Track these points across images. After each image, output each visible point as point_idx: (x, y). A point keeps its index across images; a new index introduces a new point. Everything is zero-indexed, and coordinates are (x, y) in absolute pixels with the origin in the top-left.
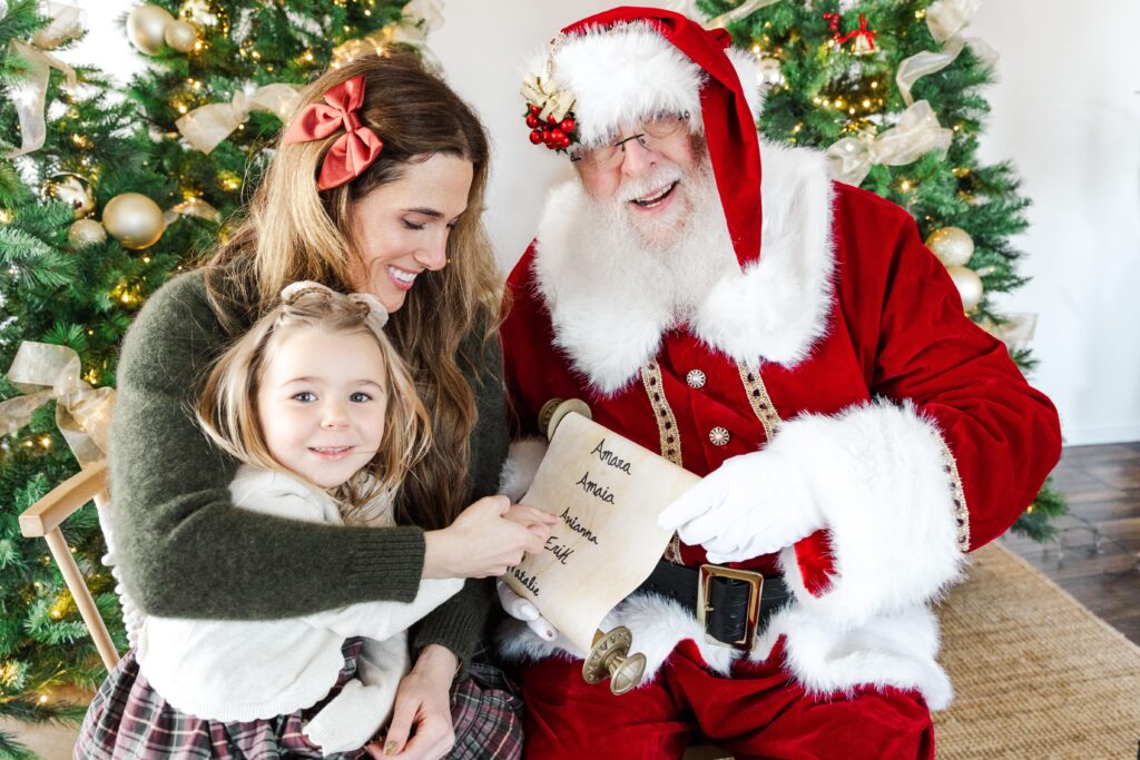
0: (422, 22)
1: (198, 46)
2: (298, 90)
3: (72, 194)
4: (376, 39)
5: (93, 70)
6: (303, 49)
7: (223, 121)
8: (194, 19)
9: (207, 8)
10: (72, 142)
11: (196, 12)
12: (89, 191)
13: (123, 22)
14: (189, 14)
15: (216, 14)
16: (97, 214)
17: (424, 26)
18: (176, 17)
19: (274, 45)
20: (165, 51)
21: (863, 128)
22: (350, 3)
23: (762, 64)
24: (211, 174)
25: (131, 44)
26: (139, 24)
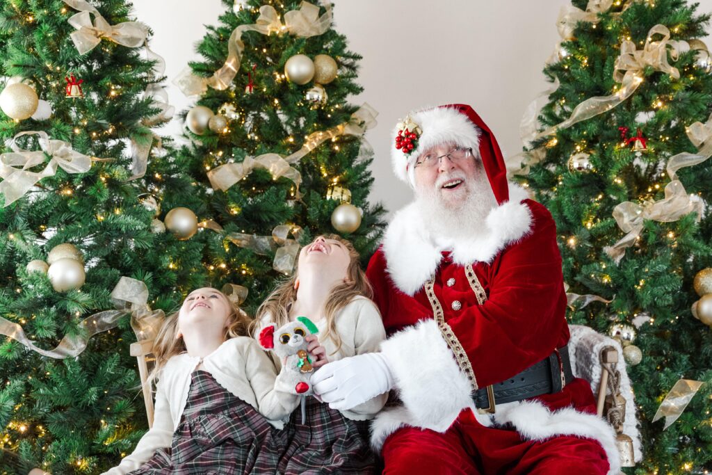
0: (363, 123)
1: (225, 130)
2: (283, 158)
3: (150, 205)
4: (332, 132)
5: (169, 140)
6: (287, 135)
7: (236, 173)
8: (226, 115)
9: (235, 109)
10: (154, 177)
11: (227, 111)
12: (159, 204)
13: (184, 116)
14: (224, 112)
15: (239, 113)
16: (162, 217)
17: (364, 126)
18: (216, 113)
19: (271, 132)
20: (207, 133)
21: (647, 200)
22: (319, 110)
23: (578, 156)
24: (224, 204)
25: (187, 128)
26: (195, 117)
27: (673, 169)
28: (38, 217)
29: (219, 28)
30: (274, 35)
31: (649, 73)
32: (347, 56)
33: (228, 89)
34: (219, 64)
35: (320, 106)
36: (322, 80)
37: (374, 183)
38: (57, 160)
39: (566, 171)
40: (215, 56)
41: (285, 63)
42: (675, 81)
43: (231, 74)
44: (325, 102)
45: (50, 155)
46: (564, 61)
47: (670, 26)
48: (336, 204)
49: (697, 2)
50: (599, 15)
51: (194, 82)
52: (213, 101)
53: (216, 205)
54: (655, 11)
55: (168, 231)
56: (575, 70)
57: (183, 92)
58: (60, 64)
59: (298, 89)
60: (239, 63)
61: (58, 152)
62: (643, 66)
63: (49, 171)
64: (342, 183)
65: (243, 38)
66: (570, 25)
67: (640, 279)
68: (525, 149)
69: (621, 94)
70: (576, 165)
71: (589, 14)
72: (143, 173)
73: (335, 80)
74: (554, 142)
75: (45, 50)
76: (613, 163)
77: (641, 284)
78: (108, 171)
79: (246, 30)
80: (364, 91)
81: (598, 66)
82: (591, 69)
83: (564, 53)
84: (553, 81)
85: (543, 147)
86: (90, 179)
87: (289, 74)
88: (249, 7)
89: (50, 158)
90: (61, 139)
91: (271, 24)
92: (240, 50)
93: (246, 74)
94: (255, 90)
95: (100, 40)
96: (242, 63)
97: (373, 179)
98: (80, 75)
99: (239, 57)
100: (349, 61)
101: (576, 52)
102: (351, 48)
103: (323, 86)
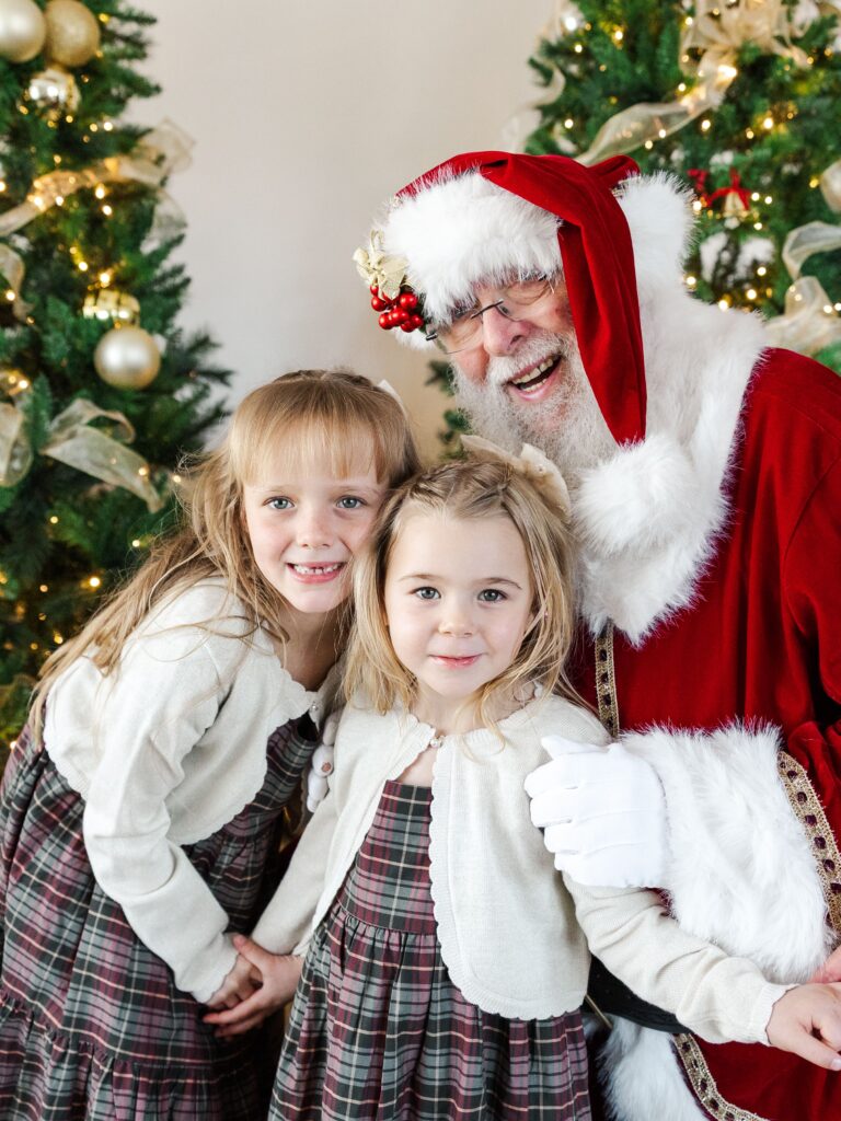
0: (162, 158)
4: (95, 173)
17: (166, 165)
22: (61, 122)
27: (795, 258)
31: (749, 57)
32: (128, 17)
35: (64, 115)
37: (191, 288)
42: (801, 76)
44: (74, 107)
48: (105, 328)
56: (601, 49)
59: (11, 74)
62: (738, 42)
64: (119, 284)
73: (96, 62)
81: (643, 45)
82: (631, 50)
83: (572, 21)
97: (187, 281)
100: (129, 29)
101: (598, 17)
103: (69, 69)
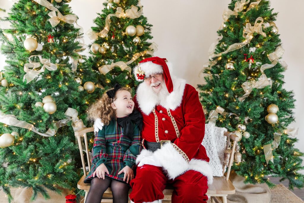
0: (153, 50)
1: (105, 52)
2: (125, 63)
3: (78, 81)
4: (142, 53)
5: (85, 56)
6: (126, 54)
7: (108, 68)
8: (105, 47)
9: (108, 45)
10: (80, 70)
11: (105, 45)
12: (82, 80)
13: (90, 46)
16: (82, 85)
17: (153, 51)
18: (101, 46)
19: (121, 53)
20: (98, 53)
21: (252, 80)
22: (138, 45)
23: (229, 64)
24: (105, 79)
25: (91, 51)
26: (94, 47)
27: (263, 70)
28: (39, 86)
29: (102, 15)
30: (122, 18)
31: (255, 35)
32: (147, 25)
33: (106, 37)
34: (102, 28)
35: (138, 44)
36: (139, 35)
38: (45, 66)
39: (225, 69)
40: (101, 25)
41: (126, 28)
42: (265, 38)
43: (106, 32)
44: (140, 42)
45: (42, 64)
46: (224, 28)
47: (263, 17)
49: (273, 8)
50: (238, 13)
51: (93, 35)
52: (100, 41)
53: (102, 80)
54: (258, 11)
55: (85, 90)
57: (90, 38)
58: (45, 30)
59: (131, 38)
60: (109, 28)
61: (45, 63)
62: (253, 32)
63: (42, 70)
65: (110, 19)
66: (228, 16)
67: (249, 108)
68: (210, 60)
69: (245, 42)
70: (228, 67)
71: (234, 12)
72: (76, 69)
73: (144, 34)
74: (220, 58)
75: (39, 25)
76: (241, 67)
77: (250, 110)
78: (63, 70)
79: (112, 16)
80: (153, 38)
81: (237, 32)
82: (235, 33)
83: (225, 26)
84: (220, 35)
85: (216, 60)
86: (57, 73)
87: (127, 33)
88: (113, 7)
89: (43, 65)
90: (46, 58)
91: (121, 14)
92: (110, 23)
93: (112, 32)
94: (115, 38)
95: (59, 21)
96: (110, 28)
98: (52, 35)
99: (109, 26)
100: (148, 27)
101: (229, 26)
102: (149, 22)
103: (139, 37)
